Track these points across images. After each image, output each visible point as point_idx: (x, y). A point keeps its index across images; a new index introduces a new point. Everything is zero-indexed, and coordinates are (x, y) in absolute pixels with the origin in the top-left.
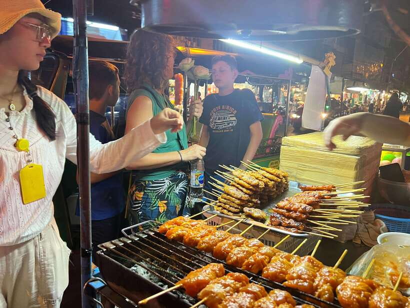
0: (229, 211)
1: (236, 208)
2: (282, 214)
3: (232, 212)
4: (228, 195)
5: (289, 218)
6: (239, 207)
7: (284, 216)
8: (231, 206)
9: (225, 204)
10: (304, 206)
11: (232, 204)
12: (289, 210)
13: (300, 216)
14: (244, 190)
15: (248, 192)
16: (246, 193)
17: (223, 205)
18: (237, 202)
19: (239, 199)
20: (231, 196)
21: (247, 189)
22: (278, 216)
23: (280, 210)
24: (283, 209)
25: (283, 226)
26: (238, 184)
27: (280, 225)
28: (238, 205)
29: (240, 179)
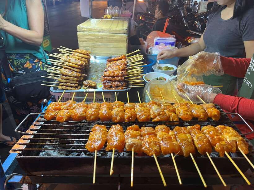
0: (71, 87)
1: (75, 84)
2: (110, 80)
3: (74, 87)
4: (66, 76)
5: (115, 81)
6: (78, 82)
7: (111, 81)
8: (71, 83)
9: (66, 83)
10: (121, 72)
11: (72, 82)
12: (113, 77)
13: (121, 79)
14: (76, 70)
15: (78, 70)
16: (77, 72)
17: (65, 84)
18: (75, 79)
19: (75, 77)
20: (69, 76)
21: (77, 68)
22: (108, 82)
23: (108, 78)
24: (109, 77)
25: (114, 87)
26: (69, 66)
27: (111, 87)
28: (76, 81)
29: (69, 63)
